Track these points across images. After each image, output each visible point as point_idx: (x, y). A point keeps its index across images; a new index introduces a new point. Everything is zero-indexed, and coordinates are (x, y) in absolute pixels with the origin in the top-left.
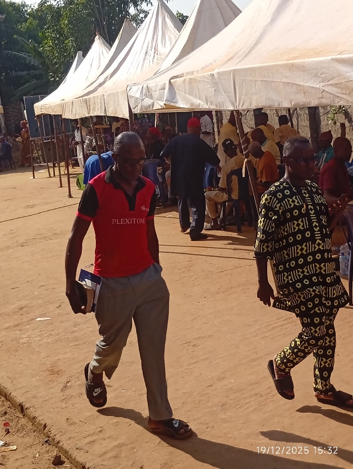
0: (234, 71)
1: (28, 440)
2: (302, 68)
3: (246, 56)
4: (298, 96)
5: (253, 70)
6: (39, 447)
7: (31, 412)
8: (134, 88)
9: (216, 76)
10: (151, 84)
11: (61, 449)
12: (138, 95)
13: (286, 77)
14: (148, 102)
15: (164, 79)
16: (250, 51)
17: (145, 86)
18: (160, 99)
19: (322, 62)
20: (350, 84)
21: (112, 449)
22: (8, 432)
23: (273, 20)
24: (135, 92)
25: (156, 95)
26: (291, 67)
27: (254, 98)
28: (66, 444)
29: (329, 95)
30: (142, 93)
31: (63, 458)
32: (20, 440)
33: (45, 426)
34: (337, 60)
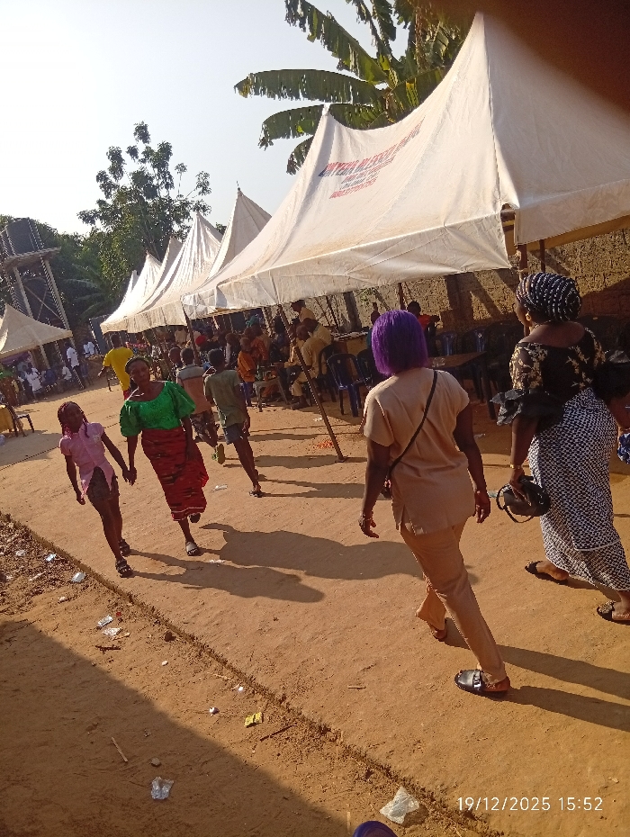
0: (272, 271)
1: (141, 624)
2: (328, 261)
3: (279, 256)
4: (329, 285)
5: (287, 268)
6: (151, 629)
7: (140, 599)
8: (187, 298)
9: (256, 277)
10: (202, 292)
11: (170, 626)
12: (191, 303)
13: (316, 270)
14: (201, 308)
15: (212, 287)
16: (282, 252)
17: (196, 294)
18: (211, 304)
19: (343, 253)
20: (370, 269)
21: (216, 618)
22: (122, 620)
23: (299, 221)
24: (189, 301)
25: (207, 301)
26: (319, 261)
27: (293, 292)
28: (173, 621)
29: (354, 281)
30: (195, 300)
31: (174, 635)
32: (133, 625)
33: (153, 609)
34: (355, 250)
